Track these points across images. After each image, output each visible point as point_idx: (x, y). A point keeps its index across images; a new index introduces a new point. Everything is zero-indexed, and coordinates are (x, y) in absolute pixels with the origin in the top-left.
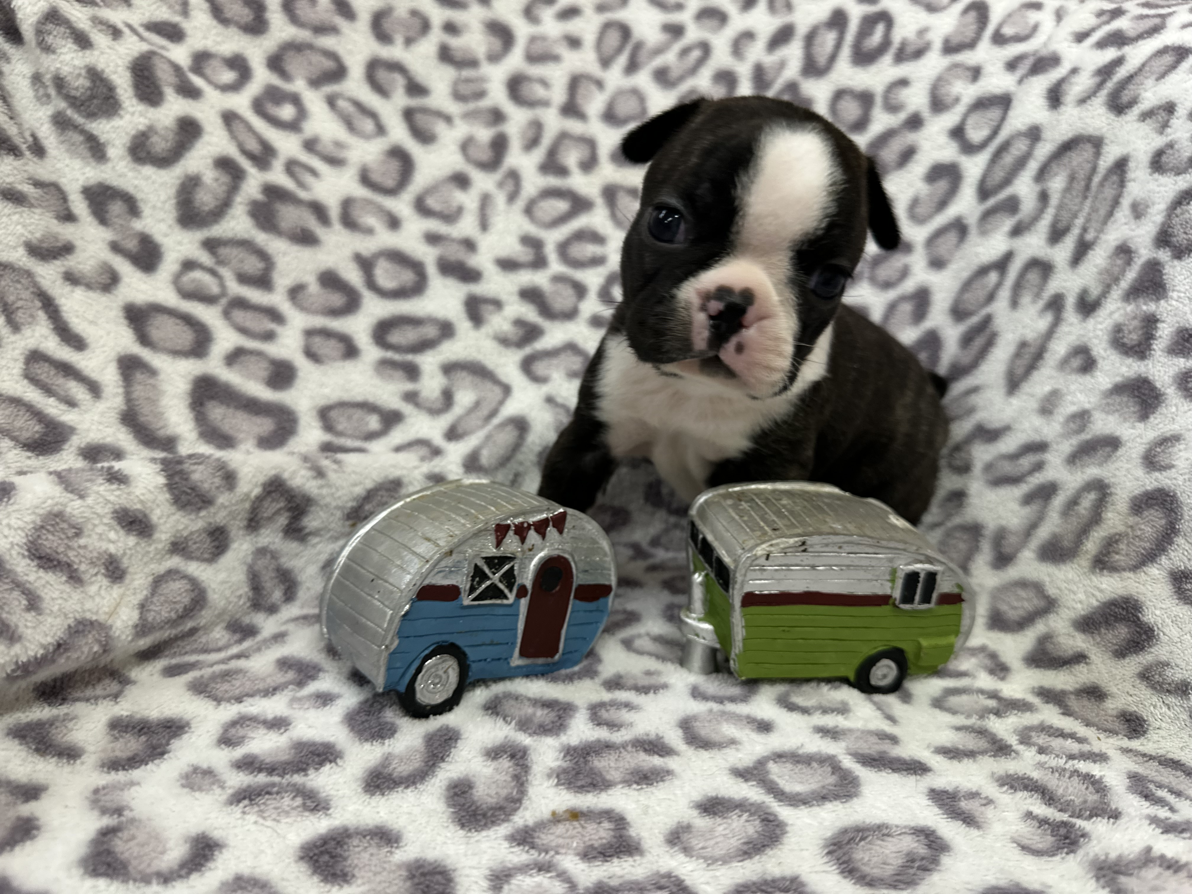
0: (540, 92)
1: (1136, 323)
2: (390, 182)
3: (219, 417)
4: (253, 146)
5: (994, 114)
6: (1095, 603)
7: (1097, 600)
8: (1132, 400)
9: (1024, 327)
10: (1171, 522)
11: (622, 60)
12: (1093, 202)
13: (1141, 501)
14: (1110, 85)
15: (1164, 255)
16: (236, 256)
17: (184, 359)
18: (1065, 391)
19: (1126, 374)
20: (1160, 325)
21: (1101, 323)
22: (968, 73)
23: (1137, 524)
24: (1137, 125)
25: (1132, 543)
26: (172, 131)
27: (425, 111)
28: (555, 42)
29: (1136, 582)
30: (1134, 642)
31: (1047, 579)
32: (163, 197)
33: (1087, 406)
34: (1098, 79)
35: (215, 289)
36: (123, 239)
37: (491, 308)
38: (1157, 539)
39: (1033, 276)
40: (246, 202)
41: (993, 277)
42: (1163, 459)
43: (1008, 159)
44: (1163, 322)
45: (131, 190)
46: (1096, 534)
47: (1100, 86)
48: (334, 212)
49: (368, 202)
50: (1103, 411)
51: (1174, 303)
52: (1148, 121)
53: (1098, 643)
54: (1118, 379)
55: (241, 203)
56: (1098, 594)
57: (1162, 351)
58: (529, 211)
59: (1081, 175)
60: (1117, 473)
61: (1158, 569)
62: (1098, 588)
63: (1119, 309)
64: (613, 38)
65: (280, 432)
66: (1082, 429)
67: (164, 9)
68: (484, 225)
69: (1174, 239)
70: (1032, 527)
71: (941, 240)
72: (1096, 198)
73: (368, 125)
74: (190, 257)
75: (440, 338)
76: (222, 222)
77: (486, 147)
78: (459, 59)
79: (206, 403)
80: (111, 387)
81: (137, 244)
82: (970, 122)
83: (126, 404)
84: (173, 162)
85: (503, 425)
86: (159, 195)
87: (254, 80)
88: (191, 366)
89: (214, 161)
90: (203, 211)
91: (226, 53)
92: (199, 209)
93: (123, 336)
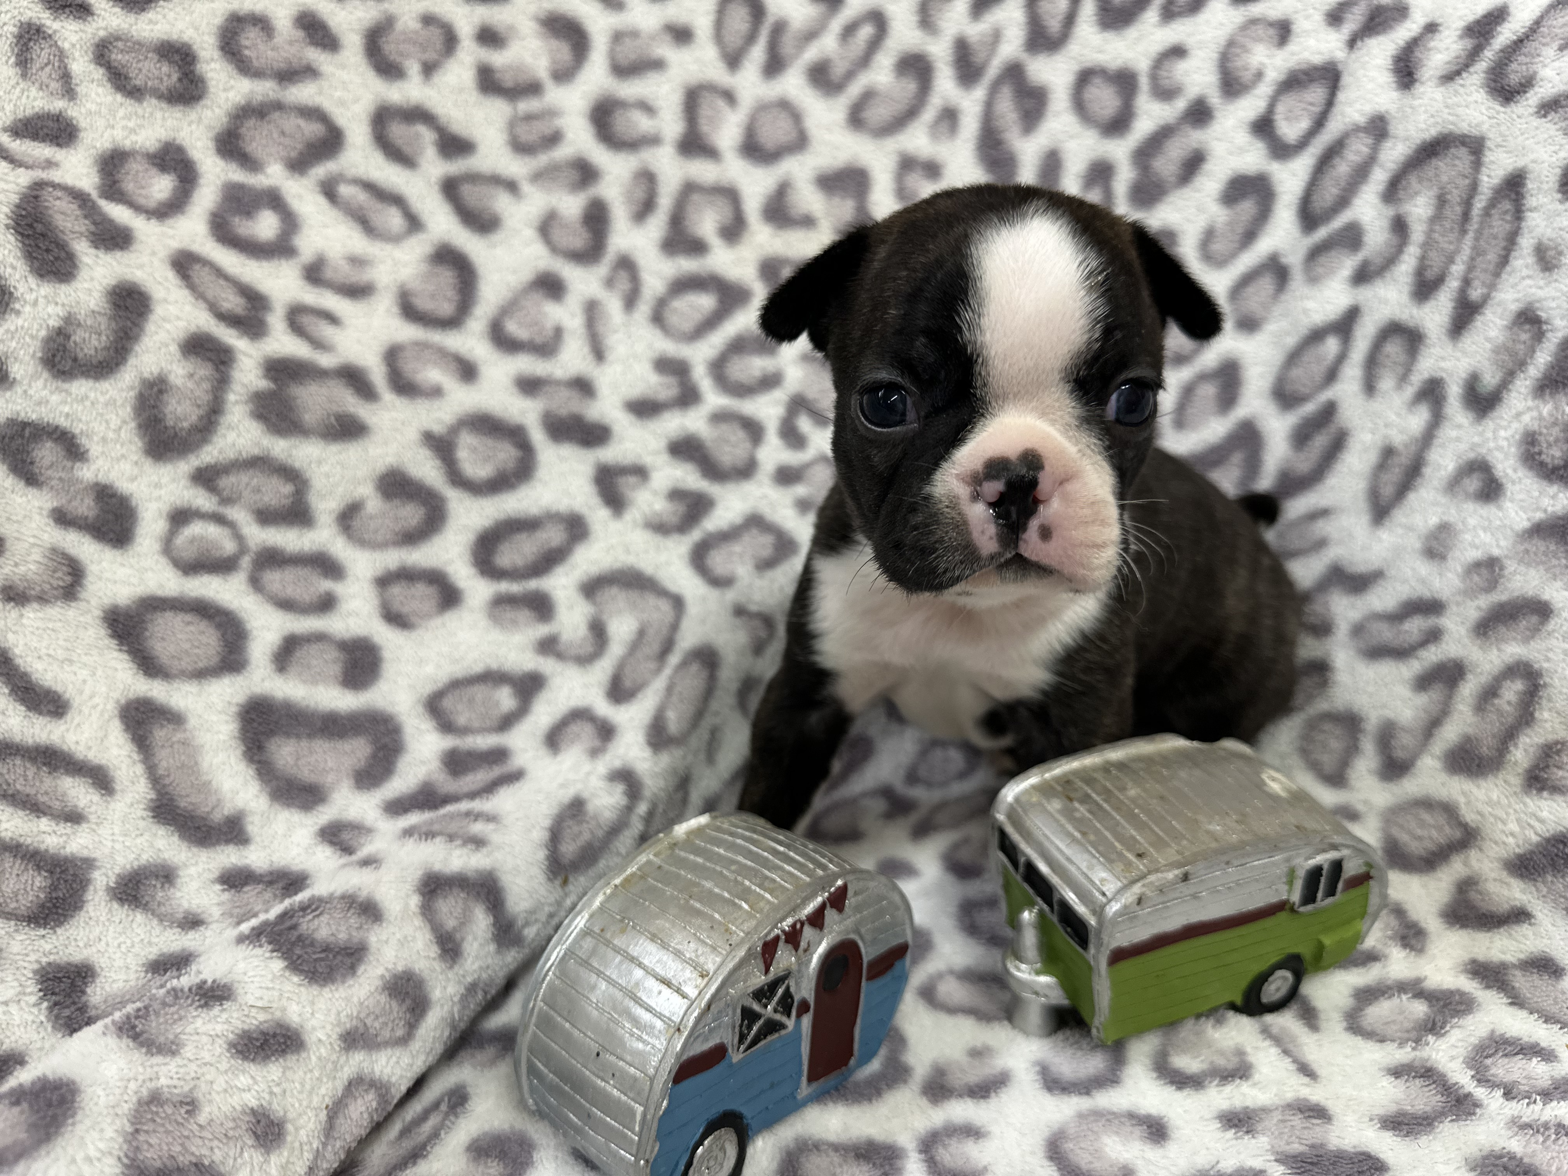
0: (642, 123)
1: (1557, 432)
2: (447, 308)
3: (291, 760)
4: (232, 302)
5: (1316, 94)
6: (1535, 839)
7: (1537, 834)
8: (1562, 548)
9: (1386, 426)
11: (758, 53)
12: (1477, 238)
14: (1489, 55)
16: (247, 485)
17: (214, 680)
18: (1460, 526)
19: (1550, 509)
21: (1504, 428)
22: (1272, 32)
24: (1536, 122)
26: (105, 314)
27: (474, 178)
28: (652, 38)
31: (1461, 799)
32: (115, 422)
33: (1496, 552)
34: (1469, 43)
35: (229, 547)
36: (70, 501)
37: (632, 480)
39: (1394, 349)
40: (244, 398)
41: (1332, 345)
43: (1342, 168)
45: (63, 422)
46: (1527, 740)
47: (1474, 54)
48: (378, 375)
49: (422, 346)
50: (1521, 561)
52: (1552, 116)
53: (1544, 896)
54: (1539, 515)
55: (237, 403)
56: (1537, 825)
58: (658, 318)
59: (1455, 196)
60: (1550, 654)
62: (1535, 815)
63: (1529, 408)
64: (739, 19)
65: (381, 755)
66: (1491, 585)
67: (34, 91)
68: (598, 351)
70: (1434, 724)
71: (1250, 290)
72: (1481, 234)
73: (394, 219)
74: (178, 503)
75: (568, 543)
76: (215, 439)
77: (578, 226)
78: (509, 83)
79: (267, 745)
80: (124, 767)
81: (92, 504)
82: (1281, 109)
83: (154, 788)
84: (117, 365)
85: (684, 664)
86: (107, 422)
87: (202, 181)
88: (228, 690)
89: (180, 346)
90: (182, 429)
91: (148, 144)
92: (174, 428)
93: (116, 670)
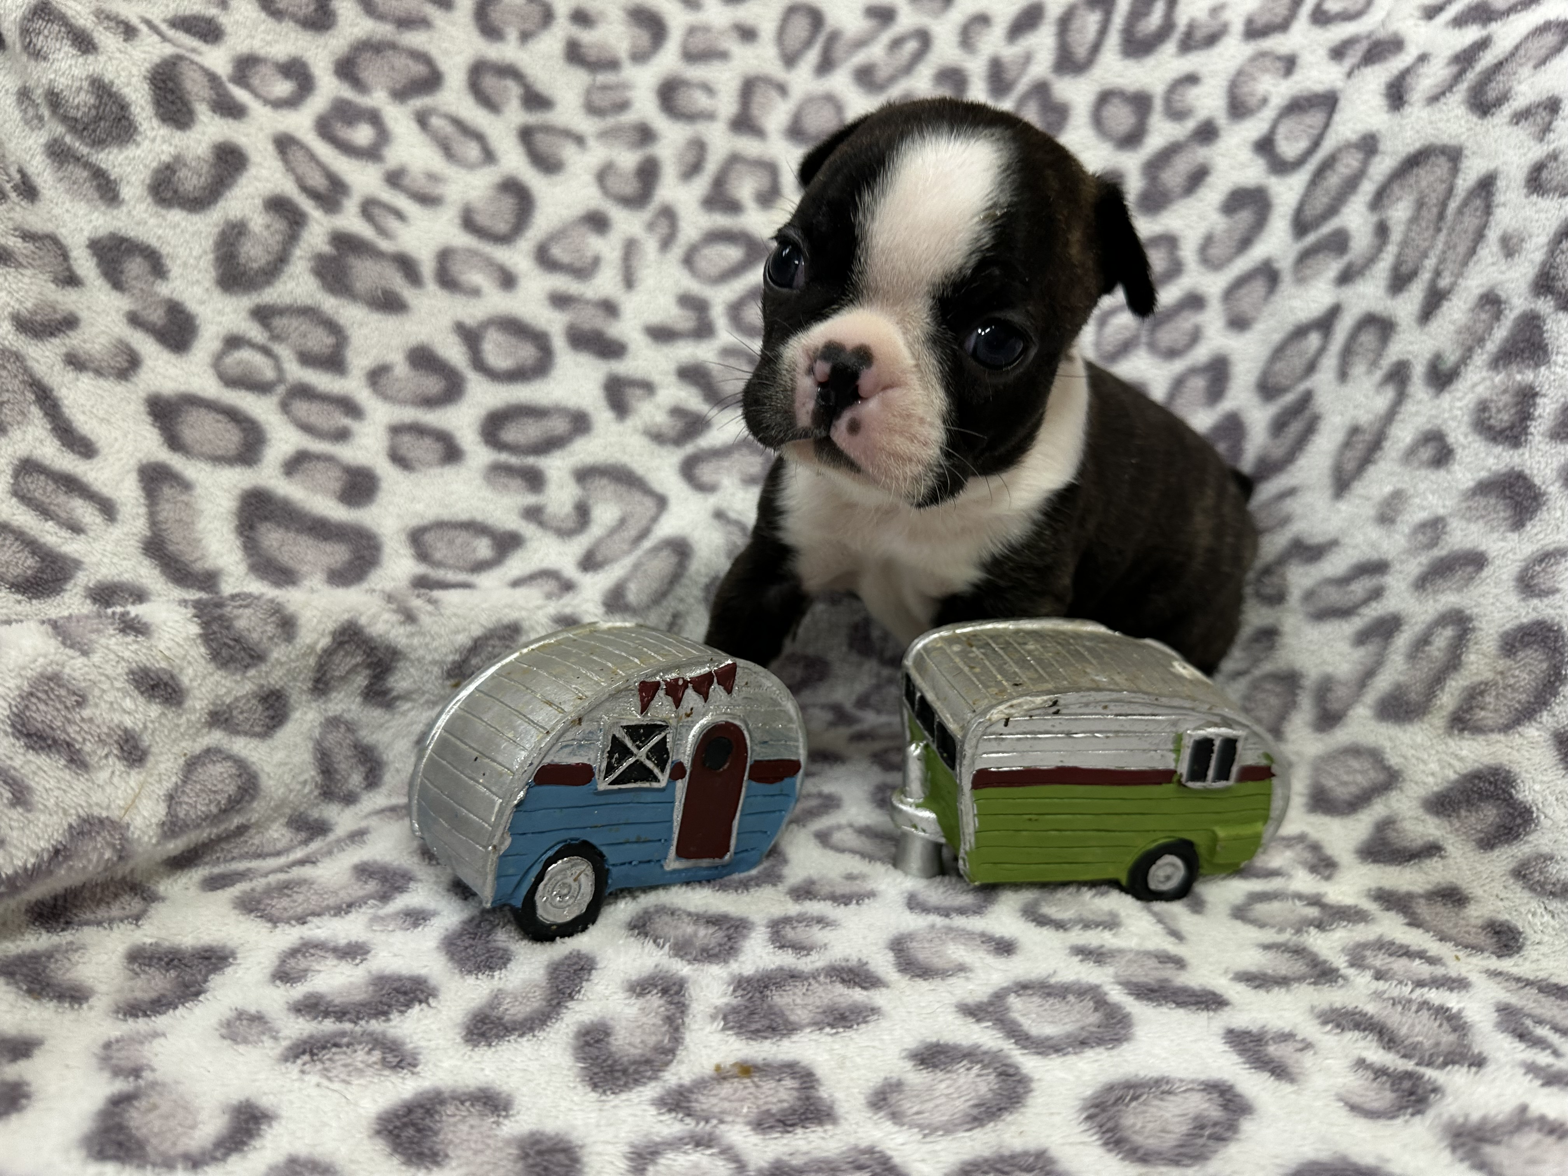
0: (701, 101)
1: (1506, 398)
2: (502, 227)
3: (275, 544)
4: (317, 181)
5: (1315, 119)
6: (1453, 776)
7: (1455, 772)
8: (1501, 502)
9: (1355, 407)
10: (1555, 666)
11: (813, 56)
12: (1449, 235)
13: (1515, 638)
14: (1471, 77)
15: (1545, 306)
16: (296, 329)
17: (227, 466)
18: (1411, 491)
19: (1494, 468)
20: (1539, 400)
21: (1460, 399)
22: (1279, 65)
23: (1510, 669)
24: (1507, 130)
25: (1502, 695)
26: (206, 162)
27: (549, 129)
28: (722, 33)
29: (1507, 746)
30: (1506, 828)
31: (1388, 745)
32: (197, 251)
33: (1441, 512)
34: (1454, 69)
35: (269, 374)
36: (144, 309)
37: (639, 392)
38: (1536, 689)
39: (1368, 338)
40: (309, 255)
41: (1314, 340)
42: (1543, 581)
43: (1333, 180)
44: (1544, 396)
45: (154, 243)
46: (1454, 683)
47: (1457, 78)
48: (427, 268)
49: (473, 253)
50: (1463, 517)
51: (1558, 370)
52: (1524, 124)
53: (1457, 830)
54: (1484, 474)
55: (301, 258)
56: (1456, 763)
57: (1543, 435)
58: (688, 261)
59: (1433, 199)
60: (1481, 600)
61: (1538, 729)
62: (1456, 756)
63: (1484, 379)
64: (800, 27)
65: (357, 563)
66: (1434, 543)
68: (629, 282)
69: (1559, 284)
70: (1368, 675)
71: (1243, 291)
72: (1453, 230)
73: (473, 151)
74: (235, 331)
75: (570, 434)
76: (277, 284)
77: (631, 176)
78: (593, 59)
79: (258, 525)
80: (129, 507)
81: (163, 314)
82: (1282, 131)
83: (150, 528)
84: (209, 204)
85: (656, 550)
86: (191, 249)
87: (317, 92)
88: (237, 477)
89: (264, 202)
90: (251, 269)
91: (279, 56)
92: (245, 266)
93: (145, 438)
